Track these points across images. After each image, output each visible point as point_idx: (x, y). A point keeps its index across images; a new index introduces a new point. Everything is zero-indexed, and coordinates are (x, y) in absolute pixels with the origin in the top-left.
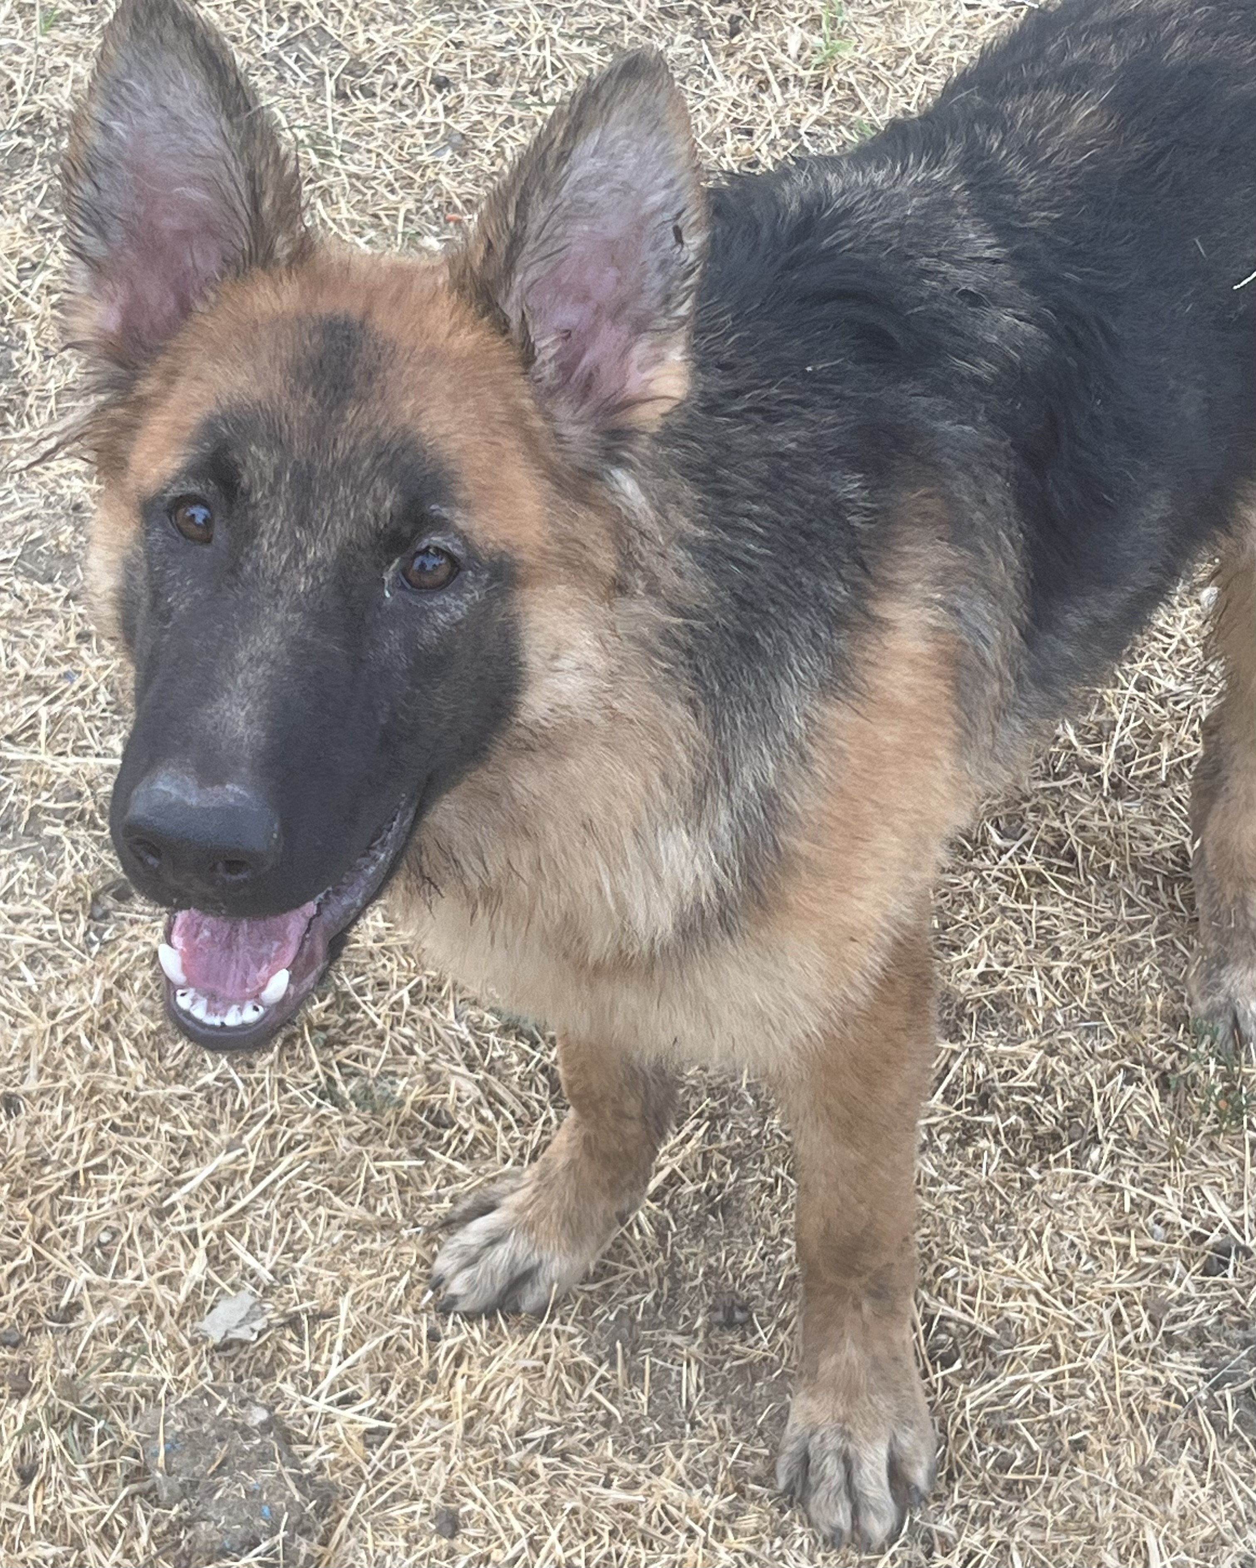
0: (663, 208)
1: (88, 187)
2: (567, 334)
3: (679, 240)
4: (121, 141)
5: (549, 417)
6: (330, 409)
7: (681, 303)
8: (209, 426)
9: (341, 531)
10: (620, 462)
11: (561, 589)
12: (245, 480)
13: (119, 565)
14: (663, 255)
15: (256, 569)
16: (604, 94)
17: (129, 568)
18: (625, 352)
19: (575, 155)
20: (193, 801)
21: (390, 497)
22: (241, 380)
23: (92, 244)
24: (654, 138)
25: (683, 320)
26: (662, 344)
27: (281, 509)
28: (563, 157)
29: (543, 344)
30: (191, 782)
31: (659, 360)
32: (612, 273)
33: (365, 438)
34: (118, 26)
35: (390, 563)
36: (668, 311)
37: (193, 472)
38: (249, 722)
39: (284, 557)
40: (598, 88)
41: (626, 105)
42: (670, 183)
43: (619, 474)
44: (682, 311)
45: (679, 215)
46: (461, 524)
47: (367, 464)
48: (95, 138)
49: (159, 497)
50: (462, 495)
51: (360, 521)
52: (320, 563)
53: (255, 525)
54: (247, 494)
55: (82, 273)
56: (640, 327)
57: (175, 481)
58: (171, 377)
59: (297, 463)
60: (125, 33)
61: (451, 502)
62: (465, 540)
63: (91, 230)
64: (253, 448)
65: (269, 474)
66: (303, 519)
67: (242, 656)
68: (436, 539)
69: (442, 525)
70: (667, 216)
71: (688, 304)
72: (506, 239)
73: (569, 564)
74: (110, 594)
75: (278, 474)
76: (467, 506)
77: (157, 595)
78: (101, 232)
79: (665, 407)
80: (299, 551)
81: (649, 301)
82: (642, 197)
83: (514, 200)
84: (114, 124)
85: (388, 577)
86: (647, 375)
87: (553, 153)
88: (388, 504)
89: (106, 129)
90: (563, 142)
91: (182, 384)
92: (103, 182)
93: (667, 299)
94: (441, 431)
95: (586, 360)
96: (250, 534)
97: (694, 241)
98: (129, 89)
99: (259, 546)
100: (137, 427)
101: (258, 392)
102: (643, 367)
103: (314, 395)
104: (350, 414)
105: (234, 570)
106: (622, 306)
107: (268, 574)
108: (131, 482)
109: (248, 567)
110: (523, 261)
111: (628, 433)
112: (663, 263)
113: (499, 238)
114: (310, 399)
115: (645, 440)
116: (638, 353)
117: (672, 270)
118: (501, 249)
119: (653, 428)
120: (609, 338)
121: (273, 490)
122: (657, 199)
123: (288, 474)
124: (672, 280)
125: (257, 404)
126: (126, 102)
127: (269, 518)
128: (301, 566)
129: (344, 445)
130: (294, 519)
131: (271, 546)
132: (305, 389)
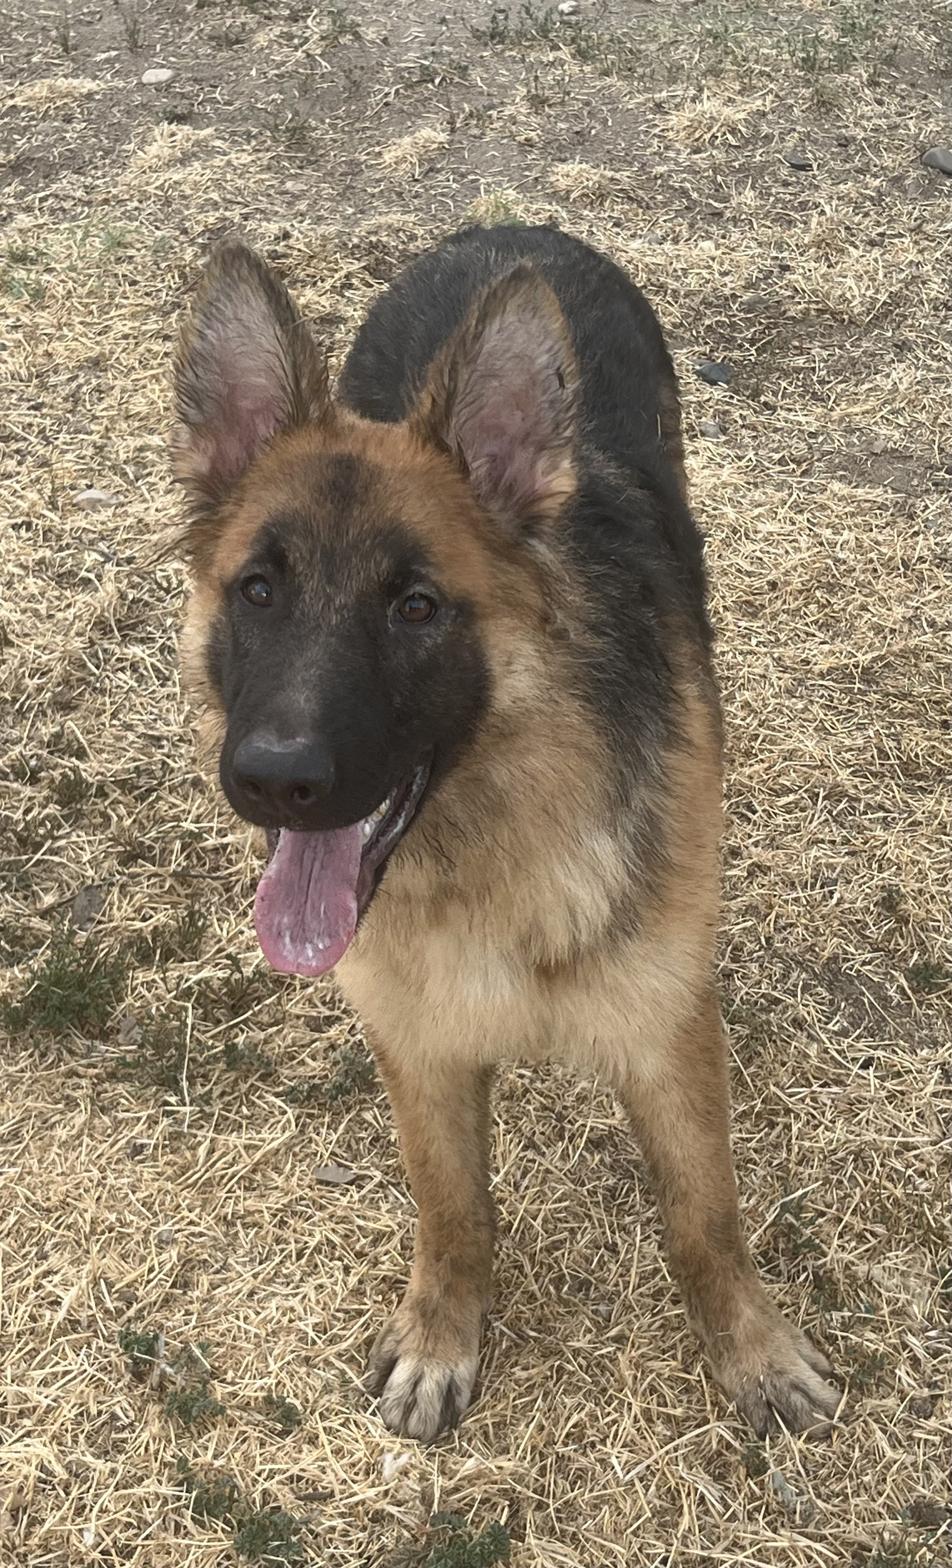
0: (549, 365)
1: (191, 375)
2: (493, 458)
3: (562, 385)
4: (212, 344)
5: (485, 510)
6: (343, 511)
7: (566, 429)
8: (265, 530)
9: (356, 585)
10: (535, 536)
11: (506, 620)
13: (207, 630)
14: (553, 397)
15: (303, 613)
16: (500, 293)
17: (215, 629)
18: (533, 465)
19: (484, 335)
20: (277, 749)
21: (385, 561)
22: (282, 497)
24: (536, 321)
25: (570, 439)
26: (556, 455)
27: (316, 575)
28: (476, 337)
29: (475, 465)
30: (273, 738)
31: (554, 467)
32: (519, 415)
33: (367, 527)
34: (213, 266)
35: (390, 604)
36: (559, 434)
37: (255, 560)
38: (307, 700)
39: (321, 605)
40: (496, 290)
41: (515, 300)
42: (550, 349)
43: (534, 542)
44: (568, 433)
45: (560, 368)
46: (434, 578)
47: (368, 542)
48: (195, 342)
49: (236, 580)
50: (433, 560)
51: (368, 578)
52: (344, 606)
53: (300, 587)
54: (293, 568)
56: (541, 447)
57: (244, 567)
58: (239, 503)
59: (324, 546)
60: (217, 272)
61: (427, 563)
62: (438, 588)
63: (192, 405)
64: (294, 539)
65: (306, 554)
66: (330, 580)
67: (299, 664)
68: (419, 588)
69: (421, 579)
70: (553, 370)
71: (571, 428)
72: (443, 395)
73: (509, 604)
74: (201, 650)
75: (312, 553)
76: (437, 566)
77: (236, 643)
78: (199, 406)
79: (562, 499)
80: (329, 599)
81: (546, 428)
82: (532, 360)
83: (447, 370)
84: (208, 332)
85: (390, 613)
86: (549, 478)
87: (470, 335)
88: (385, 566)
89: (202, 336)
90: (476, 327)
91: (246, 505)
92: (200, 372)
93: (557, 426)
94: (415, 520)
95: (507, 474)
96: (299, 591)
97: (571, 386)
98: (218, 309)
99: (304, 600)
100: (218, 537)
101: (297, 504)
102: (546, 473)
103: (332, 502)
104: (356, 513)
105: (289, 616)
106: (528, 435)
107: (311, 616)
108: (215, 572)
109: (298, 613)
110: (456, 409)
111: (538, 518)
112: (552, 402)
113: (439, 395)
114: (329, 506)
115: (550, 522)
116: (542, 465)
117: (558, 406)
118: (441, 402)
119: (555, 514)
120: (522, 457)
121: (309, 564)
122: (544, 359)
123: (319, 554)
124: (560, 413)
125: (295, 512)
126: (216, 318)
127: (309, 582)
128: (332, 609)
129: (353, 532)
130: (325, 581)
131: (311, 599)
132: (326, 498)
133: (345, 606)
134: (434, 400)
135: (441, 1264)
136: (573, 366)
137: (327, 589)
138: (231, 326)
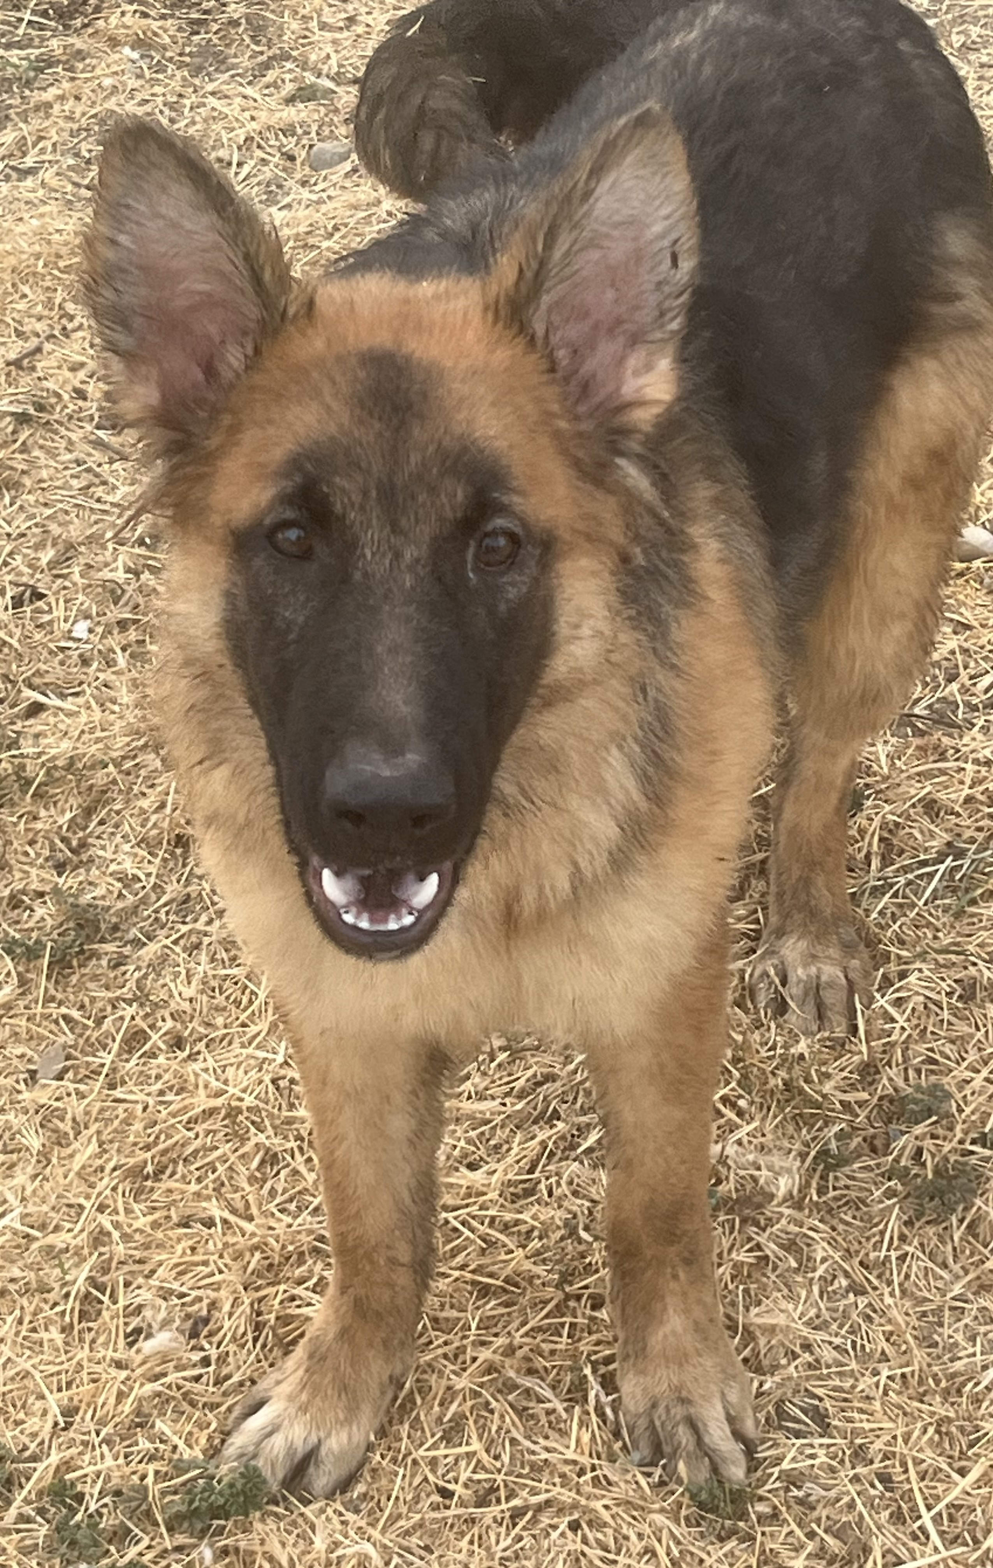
0: (662, 236)
1: (108, 293)
3: (675, 264)
4: (128, 250)
6: (397, 430)
7: (672, 319)
8: (295, 464)
9: (425, 532)
10: (621, 454)
11: (584, 562)
12: (337, 508)
13: (219, 599)
14: (660, 278)
15: (366, 575)
16: (621, 142)
17: (231, 598)
18: (621, 361)
19: (596, 194)
20: (382, 771)
21: (460, 491)
22: (312, 418)
23: (124, 340)
24: (657, 180)
25: (674, 335)
26: (652, 353)
27: (375, 523)
28: (585, 197)
29: (560, 354)
31: (649, 367)
32: (611, 294)
33: (431, 449)
36: (662, 326)
37: (285, 501)
39: (387, 562)
40: (615, 139)
41: (637, 151)
42: (669, 216)
43: (621, 461)
44: (673, 326)
45: (676, 242)
46: (516, 507)
48: (109, 253)
49: (254, 526)
50: (514, 484)
51: (441, 519)
53: (356, 540)
54: (342, 518)
55: (117, 365)
56: (635, 339)
57: (271, 509)
59: (379, 481)
61: (508, 490)
62: (521, 520)
63: (120, 329)
64: (337, 480)
65: (357, 498)
66: (394, 526)
68: (500, 522)
69: (503, 509)
70: (666, 243)
71: (678, 320)
72: (534, 266)
73: (589, 539)
75: (365, 493)
76: (520, 492)
78: (131, 328)
79: (656, 410)
80: (397, 555)
81: (646, 316)
82: (645, 227)
83: (542, 232)
84: (123, 237)
85: (468, 559)
86: (641, 381)
87: (579, 193)
88: (459, 497)
89: (116, 244)
90: (585, 184)
93: (662, 314)
95: (585, 367)
96: (352, 546)
97: (686, 267)
99: (364, 557)
101: (332, 429)
102: (636, 373)
104: (416, 431)
105: (346, 579)
106: (619, 322)
107: (378, 576)
108: (216, 519)
109: (358, 576)
110: (548, 284)
111: (625, 432)
112: (659, 284)
113: (529, 266)
114: (377, 425)
115: (639, 436)
116: (633, 361)
117: (667, 289)
118: (529, 275)
119: (648, 428)
120: (607, 350)
121: (362, 508)
122: (657, 228)
123: (374, 493)
124: (666, 298)
125: (332, 439)
126: (128, 218)
127: (366, 532)
128: (403, 566)
129: (415, 458)
130: (388, 529)
131: (373, 554)
132: (371, 414)
133: (417, 561)
134: (521, 271)
135: (345, 1298)
136: (691, 242)
137: (392, 540)
138: (153, 227)
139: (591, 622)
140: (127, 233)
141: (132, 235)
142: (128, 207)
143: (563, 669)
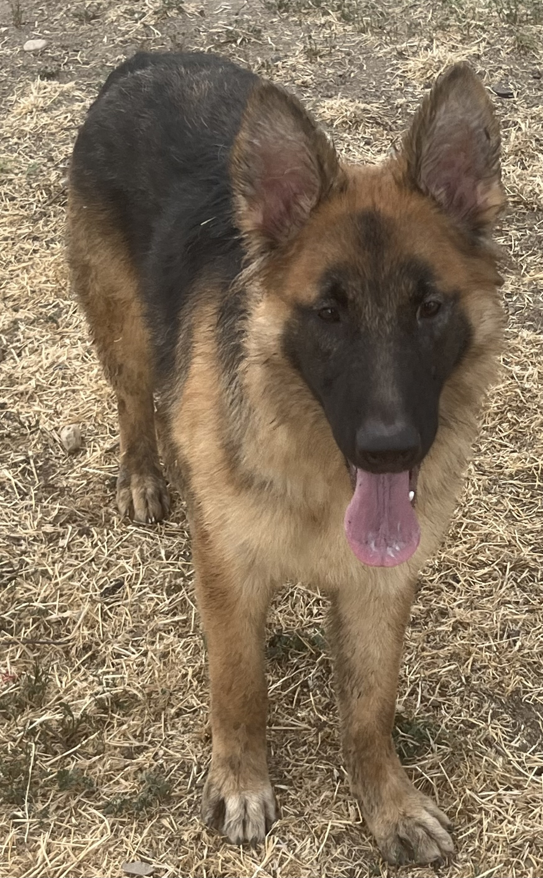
2: (447, 185)
3: (488, 138)
4: (257, 147)
6: (377, 255)
7: (493, 165)
9: (395, 304)
11: (476, 293)
12: (351, 296)
13: (281, 324)
14: (483, 146)
15: (366, 328)
16: (444, 88)
18: (475, 187)
19: (437, 117)
21: (411, 283)
22: (335, 251)
23: (249, 189)
24: (469, 100)
25: (496, 171)
26: (489, 181)
27: (369, 302)
28: (432, 120)
29: (439, 192)
31: (489, 189)
32: (463, 154)
33: (394, 263)
35: (417, 310)
36: (489, 167)
37: (323, 297)
39: (377, 321)
40: (441, 87)
41: (455, 90)
42: (480, 116)
44: (495, 167)
45: (486, 127)
47: (397, 274)
48: (246, 147)
50: (436, 274)
51: (402, 297)
53: (361, 311)
54: (353, 301)
55: (243, 202)
56: (478, 178)
57: (317, 301)
58: (299, 248)
59: (369, 281)
61: (433, 278)
62: (442, 293)
63: (247, 184)
64: (350, 283)
65: (360, 290)
66: (379, 303)
68: (432, 297)
69: (433, 290)
70: (481, 129)
71: (497, 164)
72: (414, 159)
73: (476, 282)
74: (278, 337)
75: (363, 287)
76: (439, 277)
78: (251, 184)
79: (496, 209)
80: (382, 317)
81: (480, 166)
82: (469, 124)
83: (414, 142)
84: (254, 141)
85: (418, 316)
86: (486, 196)
87: (427, 119)
88: (411, 287)
89: (250, 143)
90: (431, 114)
91: (306, 252)
93: (488, 163)
96: (359, 315)
97: (495, 137)
99: (365, 319)
101: (346, 257)
102: (483, 193)
103: (368, 250)
104: (386, 255)
105: (357, 331)
106: (469, 168)
107: (373, 329)
108: (288, 292)
109: (362, 330)
110: (423, 165)
111: (482, 224)
112: (482, 149)
113: (412, 159)
114: (367, 254)
116: (480, 187)
117: (487, 151)
118: (413, 163)
120: (466, 182)
121: (363, 295)
122: (476, 123)
123: (367, 287)
124: (488, 155)
125: (346, 262)
126: (259, 131)
127: (365, 307)
128: (385, 322)
129: (387, 268)
130: (376, 305)
131: (370, 318)
132: (364, 249)
133: (392, 319)
134: (409, 163)
136: (494, 126)
137: (379, 309)
138: (270, 135)
139: (487, 313)
140: (258, 139)
141: (260, 139)
142: (259, 125)
143: (481, 338)
